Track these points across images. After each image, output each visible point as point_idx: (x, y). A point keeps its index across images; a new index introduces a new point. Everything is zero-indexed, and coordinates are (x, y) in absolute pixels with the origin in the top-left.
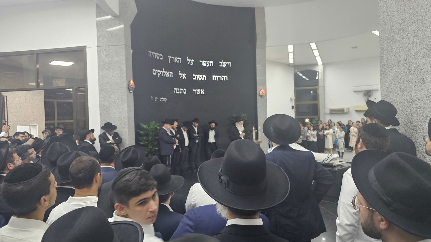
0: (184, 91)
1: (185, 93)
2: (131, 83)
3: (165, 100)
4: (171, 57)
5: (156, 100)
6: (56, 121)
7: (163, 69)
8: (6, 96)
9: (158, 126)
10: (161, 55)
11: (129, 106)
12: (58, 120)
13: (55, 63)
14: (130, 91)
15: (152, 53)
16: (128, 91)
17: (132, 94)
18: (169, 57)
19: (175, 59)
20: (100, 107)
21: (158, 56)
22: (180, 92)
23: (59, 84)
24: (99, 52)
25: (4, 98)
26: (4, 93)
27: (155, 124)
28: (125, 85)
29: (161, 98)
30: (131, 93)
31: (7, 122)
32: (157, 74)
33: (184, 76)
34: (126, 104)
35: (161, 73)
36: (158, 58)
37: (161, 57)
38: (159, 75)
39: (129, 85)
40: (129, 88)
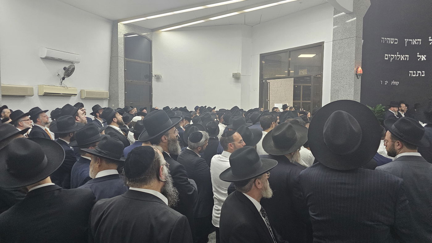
0: (422, 74)
1: (423, 75)
2: (359, 70)
3: (397, 83)
4: (408, 40)
5: (386, 84)
6: (301, 101)
7: (398, 53)
8: (269, 83)
9: (383, 108)
10: (396, 39)
11: (355, 90)
12: (303, 100)
13: (302, 56)
14: (357, 76)
15: (386, 39)
16: (356, 77)
17: (360, 79)
18: (406, 40)
19: (413, 41)
20: (331, 90)
21: (391, 41)
22: (416, 74)
23: (303, 73)
24: (334, 45)
25: (268, 84)
26: (268, 81)
27: (381, 107)
28: (354, 72)
29: (393, 81)
30: (358, 78)
31: (269, 101)
32: (389, 59)
33: (423, 58)
34: (353, 88)
35: (395, 57)
36: (392, 43)
37: (396, 41)
38: (391, 59)
39: (357, 72)
40: (356, 74)
